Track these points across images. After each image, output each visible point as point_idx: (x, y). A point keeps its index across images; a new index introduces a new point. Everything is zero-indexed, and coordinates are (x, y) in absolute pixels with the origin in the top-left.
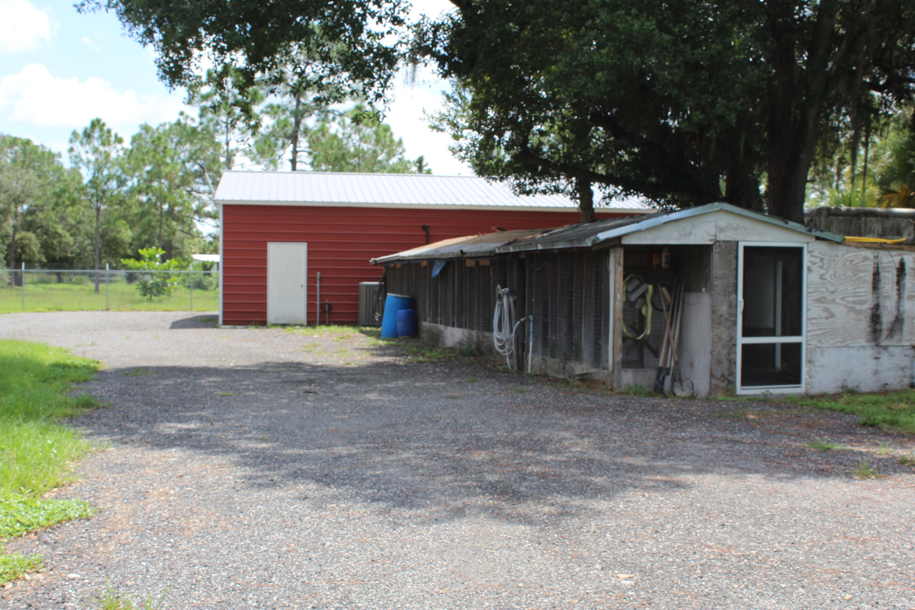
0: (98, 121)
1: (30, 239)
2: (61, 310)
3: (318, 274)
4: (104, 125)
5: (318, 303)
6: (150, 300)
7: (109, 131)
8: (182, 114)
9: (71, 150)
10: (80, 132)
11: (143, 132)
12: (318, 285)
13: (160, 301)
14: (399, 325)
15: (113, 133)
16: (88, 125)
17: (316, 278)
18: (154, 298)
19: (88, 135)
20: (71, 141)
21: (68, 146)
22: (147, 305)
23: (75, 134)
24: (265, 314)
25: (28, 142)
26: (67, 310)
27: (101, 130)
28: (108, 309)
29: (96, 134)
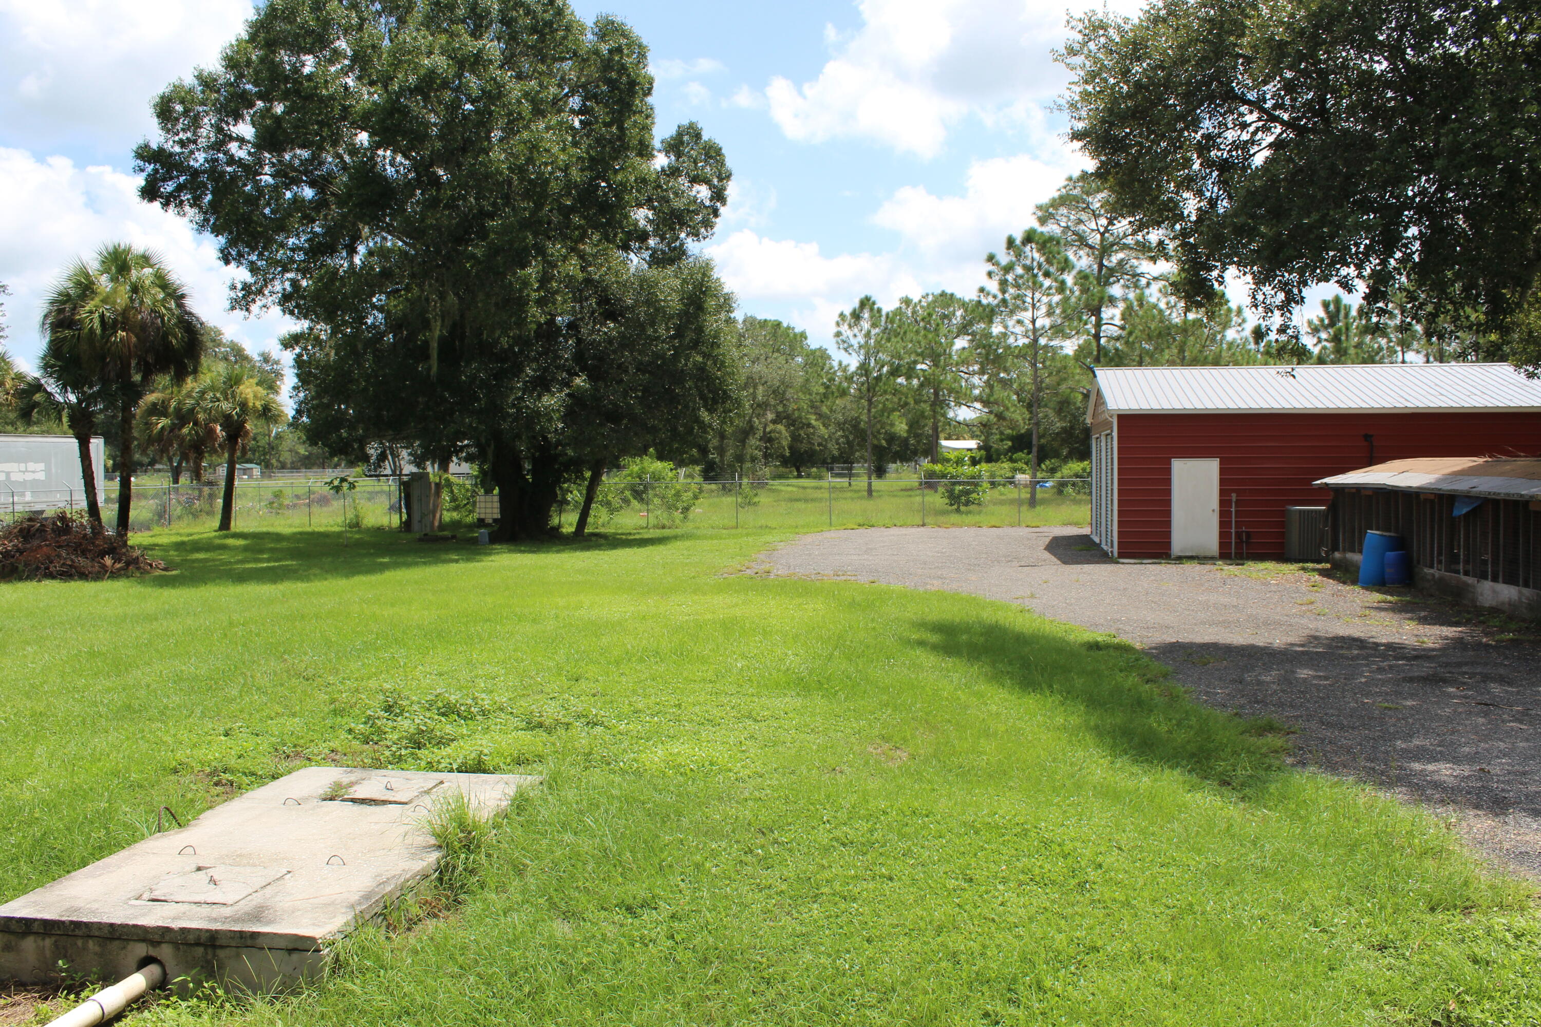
0: (867, 299)
1: (780, 433)
2: (873, 526)
3: (1234, 496)
4: (874, 303)
5: (1233, 531)
6: (958, 511)
7: (879, 310)
8: (982, 290)
9: (838, 334)
10: (847, 312)
11: (904, 306)
12: (1233, 509)
13: (969, 512)
14: (1388, 570)
15: (884, 313)
16: (856, 304)
17: (1230, 501)
18: (962, 508)
19: (856, 316)
20: (838, 324)
21: (835, 329)
22: (955, 518)
23: (842, 315)
24: (1168, 545)
25: (778, 324)
26: (878, 526)
27: (872, 310)
28: (923, 525)
29: (866, 315)
